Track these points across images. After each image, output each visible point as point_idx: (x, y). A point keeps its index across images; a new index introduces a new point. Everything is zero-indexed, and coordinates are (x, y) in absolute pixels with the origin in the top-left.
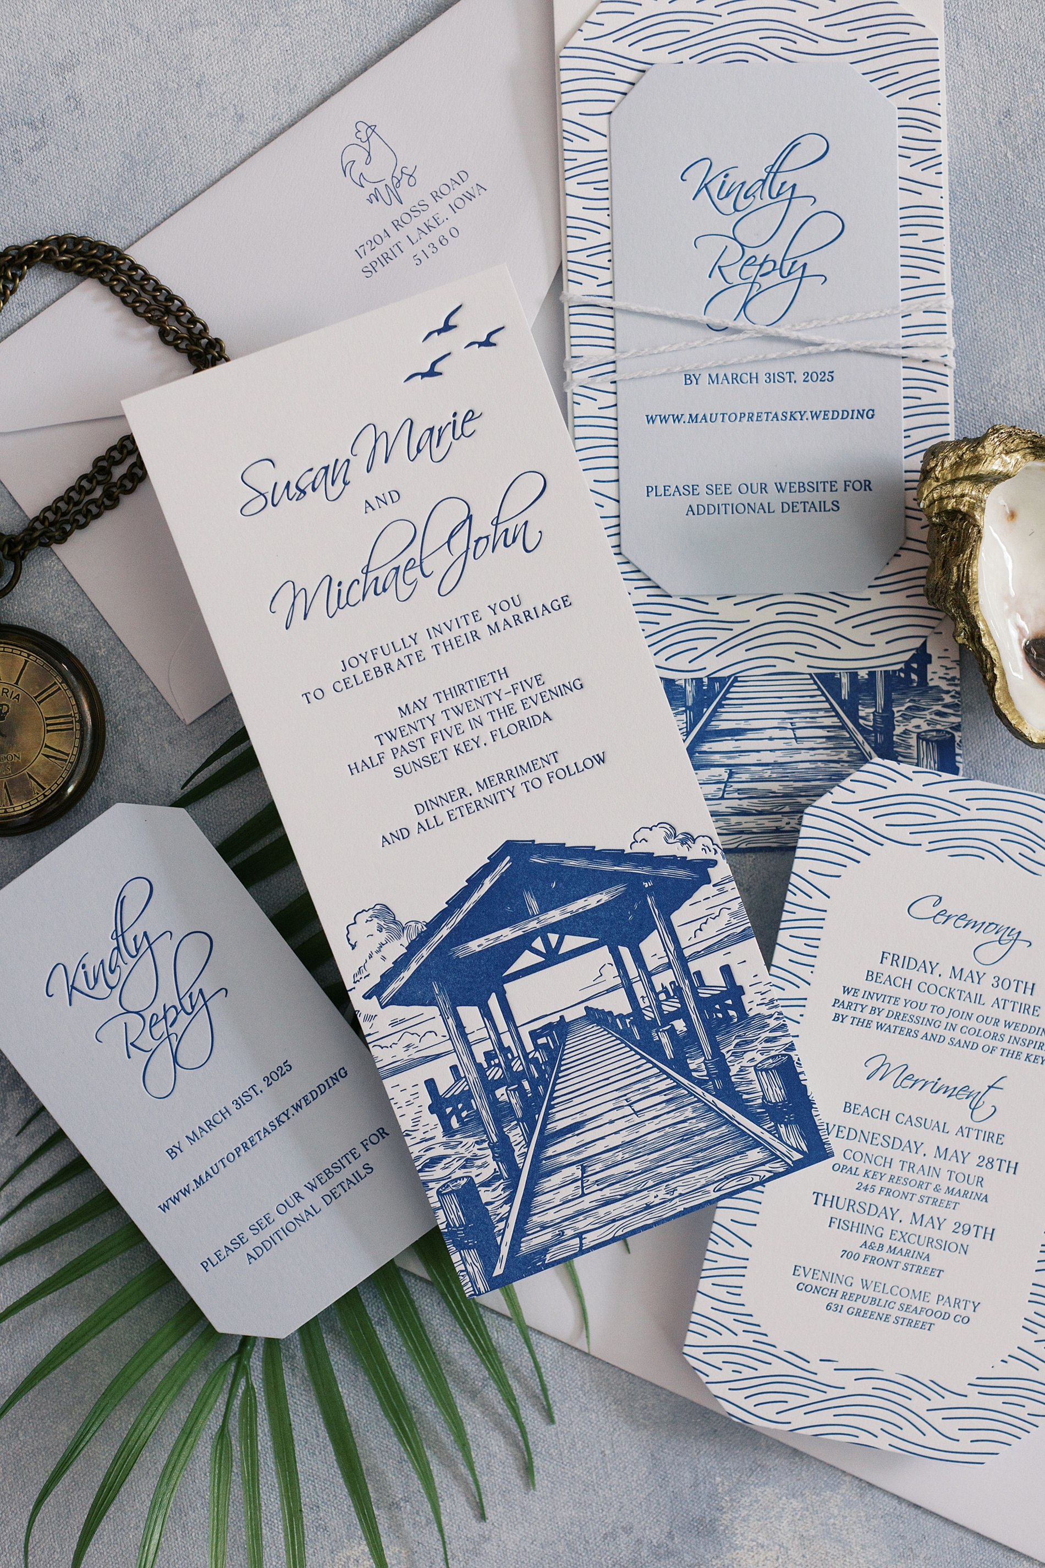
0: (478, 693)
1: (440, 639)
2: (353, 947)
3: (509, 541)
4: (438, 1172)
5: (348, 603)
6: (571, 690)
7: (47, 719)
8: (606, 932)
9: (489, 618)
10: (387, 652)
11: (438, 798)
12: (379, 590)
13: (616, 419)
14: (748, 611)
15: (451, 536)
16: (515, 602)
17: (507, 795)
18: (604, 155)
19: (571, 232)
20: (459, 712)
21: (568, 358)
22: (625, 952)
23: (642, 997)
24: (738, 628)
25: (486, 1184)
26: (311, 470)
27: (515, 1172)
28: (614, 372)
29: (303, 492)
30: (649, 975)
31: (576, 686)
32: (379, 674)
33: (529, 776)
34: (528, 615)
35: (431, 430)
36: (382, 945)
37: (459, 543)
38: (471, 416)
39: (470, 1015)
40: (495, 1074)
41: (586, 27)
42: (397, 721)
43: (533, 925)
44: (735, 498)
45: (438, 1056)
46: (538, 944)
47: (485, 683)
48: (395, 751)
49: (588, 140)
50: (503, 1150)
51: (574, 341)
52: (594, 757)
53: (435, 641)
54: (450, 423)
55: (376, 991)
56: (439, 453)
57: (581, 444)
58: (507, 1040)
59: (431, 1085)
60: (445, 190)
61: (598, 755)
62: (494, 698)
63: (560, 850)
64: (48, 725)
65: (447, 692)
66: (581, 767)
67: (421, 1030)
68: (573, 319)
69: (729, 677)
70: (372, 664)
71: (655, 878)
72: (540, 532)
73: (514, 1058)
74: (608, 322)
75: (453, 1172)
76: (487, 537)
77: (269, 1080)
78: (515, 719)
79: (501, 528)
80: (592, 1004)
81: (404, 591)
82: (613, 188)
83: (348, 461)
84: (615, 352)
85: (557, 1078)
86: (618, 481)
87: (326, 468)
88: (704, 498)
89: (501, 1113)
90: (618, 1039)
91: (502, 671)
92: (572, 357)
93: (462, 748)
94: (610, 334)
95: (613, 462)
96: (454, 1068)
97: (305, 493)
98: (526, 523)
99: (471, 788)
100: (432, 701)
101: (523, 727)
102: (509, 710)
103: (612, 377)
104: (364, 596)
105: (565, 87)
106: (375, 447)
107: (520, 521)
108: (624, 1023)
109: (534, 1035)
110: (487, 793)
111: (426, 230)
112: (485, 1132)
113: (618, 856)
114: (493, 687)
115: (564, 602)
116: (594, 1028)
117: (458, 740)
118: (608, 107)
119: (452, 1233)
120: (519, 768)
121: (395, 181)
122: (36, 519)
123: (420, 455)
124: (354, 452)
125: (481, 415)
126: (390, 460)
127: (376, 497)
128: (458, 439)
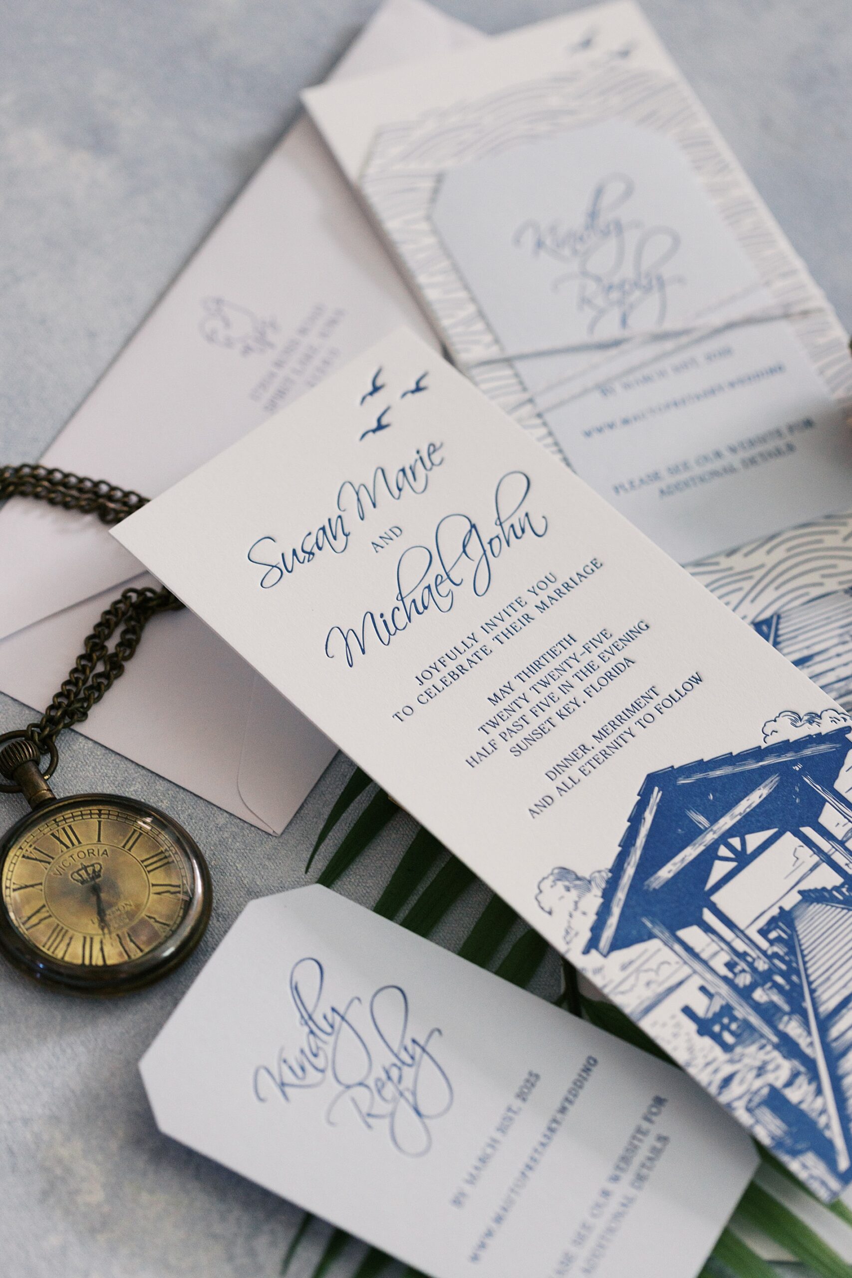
0: (556, 663)
1: (497, 631)
2: (550, 913)
3: (519, 533)
4: (736, 1089)
5: (397, 628)
6: (639, 633)
7: (143, 861)
8: (781, 820)
9: (534, 600)
10: (453, 657)
11: (564, 761)
12: (421, 609)
13: (556, 444)
14: (760, 557)
15: (464, 546)
16: (549, 580)
17: (627, 737)
20: (546, 684)
22: (808, 831)
23: (847, 865)
24: (758, 574)
25: (789, 1084)
26: (310, 534)
27: (810, 1065)
28: (535, 407)
29: (311, 553)
30: (842, 843)
31: (642, 628)
32: (456, 677)
33: (639, 715)
34: (567, 587)
35: (403, 470)
36: (576, 903)
37: (474, 548)
38: (433, 448)
39: (692, 935)
40: (744, 980)
42: (492, 711)
43: (710, 838)
44: (697, 471)
45: (680, 984)
46: (723, 851)
47: (557, 653)
48: (503, 735)
50: (788, 1047)
52: (690, 679)
53: (493, 634)
54: (416, 461)
55: (592, 944)
56: (419, 485)
58: (740, 946)
59: (687, 1011)
61: (693, 677)
62: (572, 662)
63: (701, 766)
64: (146, 866)
65: (527, 671)
66: (683, 692)
67: (653, 964)
68: (477, 379)
69: (772, 617)
70: (445, 671)
71: (802, 760)
72: (544, 517)
73: (754, 960)
74: (509, 371)
75: (751, 1084)
76: (497, 537)
77: (522, 1096)
78: (601, 673)
79: (506, 526)
80: (804, 886)
81: (445, 603)
83: (340, 517)
84: (528, 392)
85: (805, 963)
87: (323, 529)
88: (669, 480)
89: (768, 1013)
90: (843, 909)
91: (568, 638)
93: (564, 712)
94: (515, 380)
96: (703, 989)
97: (313, 554)
98: (527, 515)
99: (590, 742)
100: (517, 683)
101: (612, 677)
102: (591, 668)
103: (536, 412)
104: (409, 618)
106: (359, 500)
107: (521, 514)
108: (842, 893)
109: (763, 932)
110: (608, 741)
112: (762, 1036)
113: (758, 753)
114: (565, 655)
115: (595, 565)
116: (815, 908)
117: (556, 707)
119: (779, 1143)
120: (626, 712)
122: (51, 708)
123: (402, 492)
124: (342, 509)
125: (442, 445)
126: (377, 504)
127: (381, 537)
128: (431, 469)
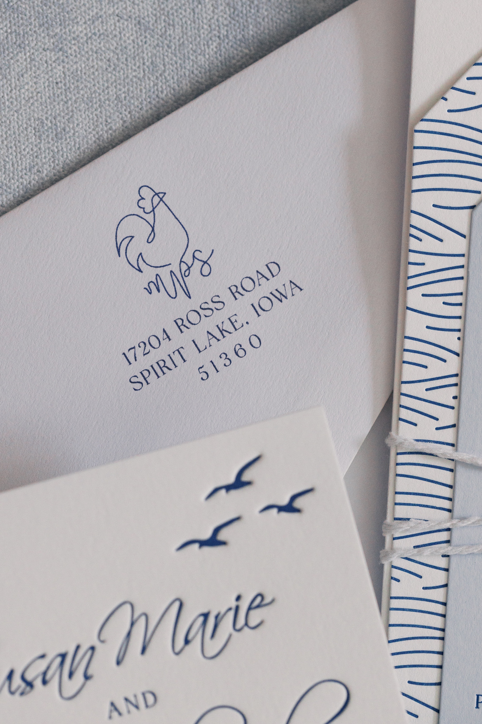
13: (445, 604)
18: (461, 261)
19: (408, 356)
21: (389, 519)
26: (43, 656)
28: (448, 542)
29: (30, 684)
35: (206, 616)
38: (259, 601)
41: (451, 95)
49: (441, 240)
51: (400, 499)
54: (230, 609)
56: (211, 650)
57: (395, 633)
60: (248, 284)
68: (401, 470)
74: (446, 477)
82: (469, 304)
83: (93, 648)
84: (452, 518)
86: (439, 684)
87: (63, 656)
92: (396, 519)
94: (447, 492)
95: (435, 659)
97: (32, 686)
103: (445, 549)
105: (418, 170)
106: (129, 634)
111: (219, 335)
118: (472, 199)
121: (184, 267)
123: (188, 648)
124: (102, 638)
125: (273, 601)
126: (148, 651)
127: (126, 700)
128: (239, 630)
